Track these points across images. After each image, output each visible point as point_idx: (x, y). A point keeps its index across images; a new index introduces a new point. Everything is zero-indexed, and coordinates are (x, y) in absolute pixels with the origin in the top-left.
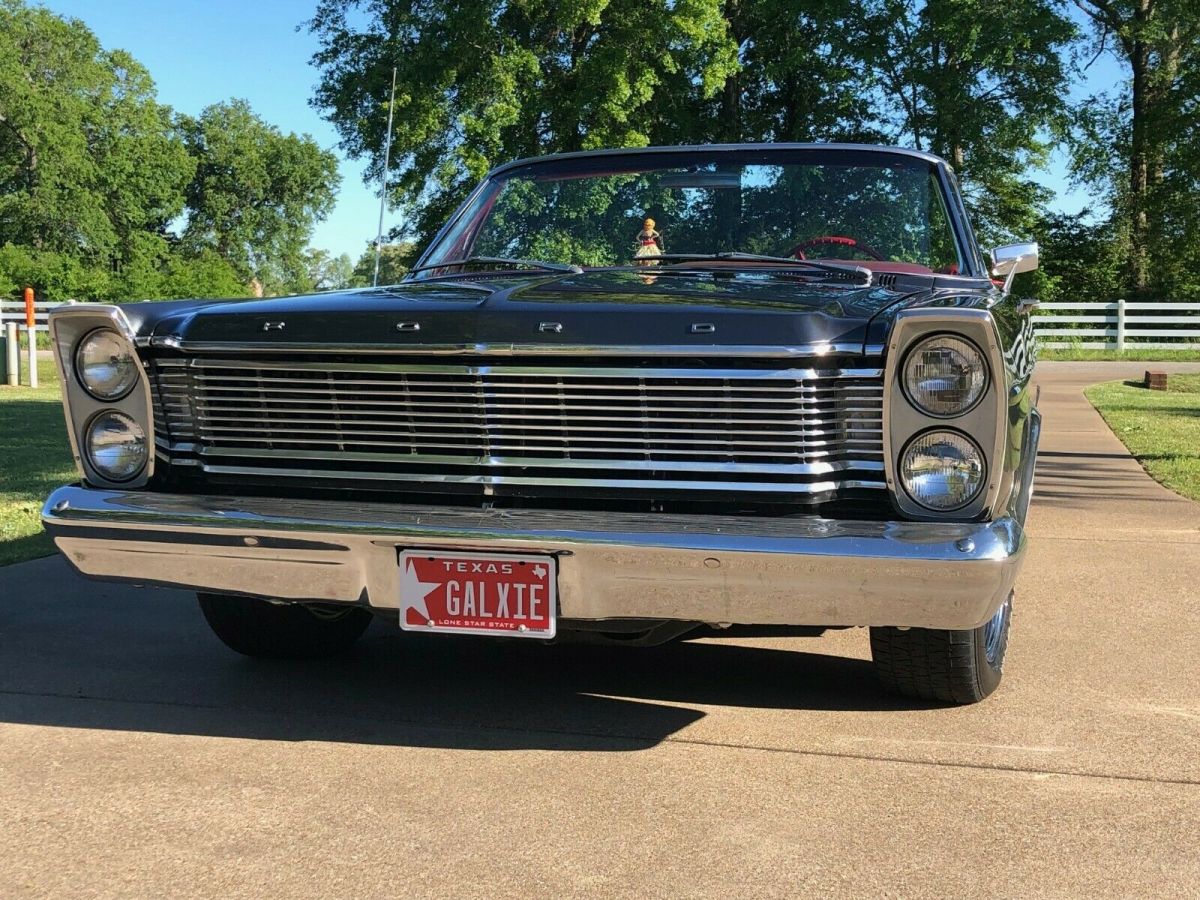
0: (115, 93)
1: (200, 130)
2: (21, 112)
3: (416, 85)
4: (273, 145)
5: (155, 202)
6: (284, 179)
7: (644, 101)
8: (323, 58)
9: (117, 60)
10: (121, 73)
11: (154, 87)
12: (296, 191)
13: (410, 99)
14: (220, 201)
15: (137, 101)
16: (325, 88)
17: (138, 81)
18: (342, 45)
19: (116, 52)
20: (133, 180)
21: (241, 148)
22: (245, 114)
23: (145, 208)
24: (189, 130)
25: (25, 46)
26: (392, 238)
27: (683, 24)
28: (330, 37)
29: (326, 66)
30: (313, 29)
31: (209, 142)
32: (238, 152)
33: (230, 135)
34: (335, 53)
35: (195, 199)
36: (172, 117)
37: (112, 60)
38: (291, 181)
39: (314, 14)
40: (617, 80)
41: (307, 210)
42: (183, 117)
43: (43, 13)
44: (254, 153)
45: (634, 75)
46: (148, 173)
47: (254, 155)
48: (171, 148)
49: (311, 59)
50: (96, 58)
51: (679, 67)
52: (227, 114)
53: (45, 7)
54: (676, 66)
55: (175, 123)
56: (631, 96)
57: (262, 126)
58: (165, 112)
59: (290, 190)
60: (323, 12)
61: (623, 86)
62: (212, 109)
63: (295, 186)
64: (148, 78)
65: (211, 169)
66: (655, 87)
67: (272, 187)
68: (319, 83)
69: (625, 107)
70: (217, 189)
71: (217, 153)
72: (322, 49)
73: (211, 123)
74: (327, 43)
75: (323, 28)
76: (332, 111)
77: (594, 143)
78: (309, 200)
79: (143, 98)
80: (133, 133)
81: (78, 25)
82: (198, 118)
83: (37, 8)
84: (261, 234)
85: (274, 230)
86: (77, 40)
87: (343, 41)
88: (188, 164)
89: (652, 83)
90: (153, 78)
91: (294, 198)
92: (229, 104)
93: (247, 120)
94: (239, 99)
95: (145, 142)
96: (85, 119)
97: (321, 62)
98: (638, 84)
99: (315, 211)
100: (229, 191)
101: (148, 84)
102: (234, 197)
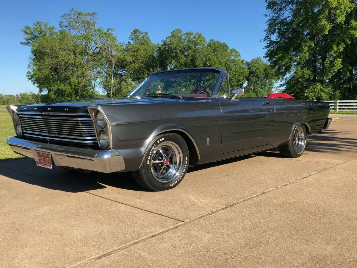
0: (232, 58)
1: (250, 64)
2: (212, 63)
3: (284, 52)
4: (266, 67)
5: (239, 80)
6: (268, 74)
7: (341, 51)
8: (266, 47)
9: (233, 51)
10: (234, 53)
11: (240, 56)
12: (271, 76)
13: (282, 55)
14: (253, 80)
15: (237, 59)
16: (267, 53)
17: (237, 54)
18: (271, 44)
19: (233, 49)
20: (235, 76)
21: (259, 68)
22: (260, 60)
23: (237, 82)
24: (248, 64)
25: (214, 49)
26: (281, 87)
27: (351, 32)
28: (268, 42)
29: (268, 49)
30: (264, 41)
31: (252, 67)
32: (258, 69)
33: (257, 65)
34: (270, 46)
35: (248, 79)
36: (244, 62)
37: (232, 51)
38: (269, 74)
39: (264, 37)
40: (333, 46)
41: (274, 80)
42: (247, 62)
43: (218, 42)
44: (261, 68)
45: (338, 45)
46: (238, 74)
47: (261, 69)
48: (243, 69)
49: (264, 47)
50: (228, 51)
51: (351, 42)
52: (256, 60)
53: (218, 41)
54: (350, 42)
55: (245, 63)
56: (337, 50)
57: (264, 62)
58: (243, 61)
59: (269, 76)
60: (266, 37)
61: (335, 48)
62: (253, 59)
63: (270, 75)
64: (239, 54)
65: (252, 73)
66: (344, 47)
67: (266, 76)
68: (265, 53)
69: (335, 53)
70: (253, 77)
71: (254, 69)
72: (267, 45)
73: (252, 62)
74: (268, 43)
75: (266, 40)
76: (268, 58)
77: (327, 62)
78: (274, 78)
79: (238, 58)
80: (236, 66)
81: (225, 44)
82: (250, 62)
83: (216, 41)
84: (263, 86)
85: (266, 85)
86: (224, 47)
87: (272, 43)
88: (247, 72)
89: (343, 46)
90: (240, 54)
91: (271, 78)
92: (257, 58)
93: (261, 61)
94: (259, 57)
95: (238, 67)
96: (226, 64)
97: (267, 48)
98: (339, 47)
99: (275, 81)
100: (256, 77)
101: (239, 55)
102: (257, 79)
